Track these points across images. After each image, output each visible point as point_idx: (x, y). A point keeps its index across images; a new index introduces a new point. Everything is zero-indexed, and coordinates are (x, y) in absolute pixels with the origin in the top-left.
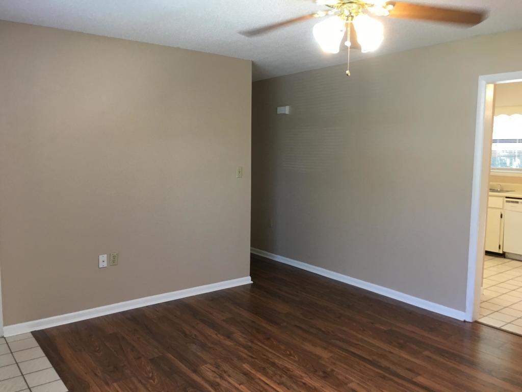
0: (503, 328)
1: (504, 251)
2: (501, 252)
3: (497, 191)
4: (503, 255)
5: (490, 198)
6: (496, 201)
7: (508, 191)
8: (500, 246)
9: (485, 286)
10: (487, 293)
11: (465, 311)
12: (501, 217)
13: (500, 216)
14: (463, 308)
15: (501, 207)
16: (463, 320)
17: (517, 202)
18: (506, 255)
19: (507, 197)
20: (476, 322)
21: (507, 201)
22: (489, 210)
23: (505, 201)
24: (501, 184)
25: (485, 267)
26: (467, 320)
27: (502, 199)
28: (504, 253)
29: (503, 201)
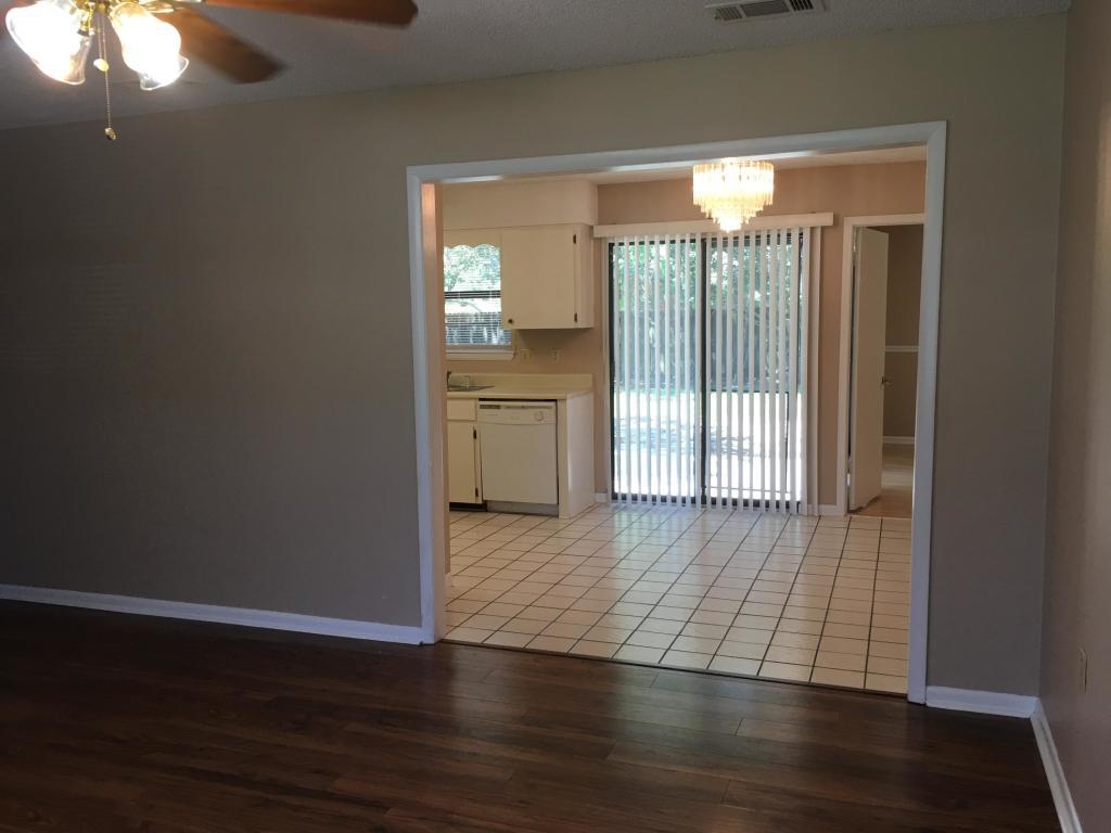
0: (488, 642)
1: (484, 498)
2: (480, 502)
3: (465, 389)
4: (483, 507)
5: (449, 403)
6: (461, 408)
7: (482, 388)
8: (477, 491)
9: (454, 570)
10: (458, 583)
11: (420, 626)
12: (475, 437)
13: (472, 436)
14: (416, 621)
15: (473, 418)
16: (418, 643)
17: (498, 407)
18: (489, 505)
19: (481, 400)
20: (442, 642)
21: (482, 407)
22: (450, 425)
23: (478, 407)
24: (471, 375)
25: (452, 534)
26: (425, 642)
27: (472, 403)
28: (485, 503)
29: (476, 407)
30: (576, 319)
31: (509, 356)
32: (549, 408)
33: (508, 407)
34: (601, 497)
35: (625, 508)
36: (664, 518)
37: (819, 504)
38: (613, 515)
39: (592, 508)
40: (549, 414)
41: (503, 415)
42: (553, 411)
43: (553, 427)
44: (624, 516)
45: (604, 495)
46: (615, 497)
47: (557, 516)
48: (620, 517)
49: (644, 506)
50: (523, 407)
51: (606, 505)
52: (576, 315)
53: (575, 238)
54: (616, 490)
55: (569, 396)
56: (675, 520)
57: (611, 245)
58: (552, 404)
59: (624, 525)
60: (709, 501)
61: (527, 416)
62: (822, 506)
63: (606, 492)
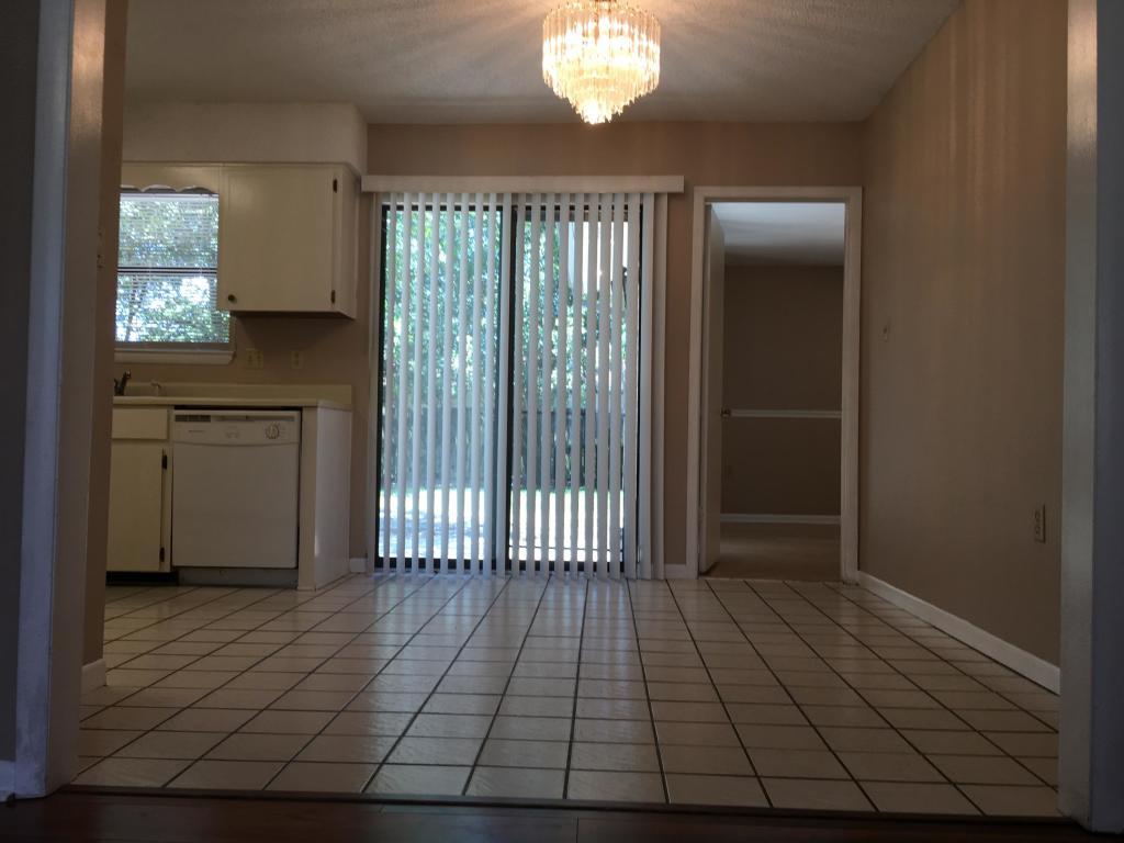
0: (172, 786)
1: (175, 564)
2: (167, 569)
4: (171, 578)
7: (179, 390)
8: (162, 552)
12: (165, 465)
13: (159, 464)
15: (164, 437)
17: (206, 419)
18: (182, 574)
19: (178, 407)
21: (179, 418)
23: (173, 418)
27: (164, 412)
28: (176, 571)
29: (169, 419)
30: (333, 300)
31: (225, 358)
32: (291, 419)
33: (223, 418)
34: (358, 564)
35: (393, 579)
36: (452, 590)
37: (665, 562)
38: (375, 590)
39: (346, 578)
40: (289, 430)
41: (214, 431)
42: (294, 426)
43: (295, 448)
44: (393, 589)
45: (362, 560)
46: (379, 562)
47: (295, 588)
48: (386, 591)
49: (421, 575)
50: (247, 418)
51: (366, 574)
52: (333, 294)
53: (335, 183)
54: (381, 554)
55: (321, 403)
56: (467, 594)
57: (386, 208)
58: (295, 413)
59: (393, 602)
60: (516, 567)
61: (255, 431)
62: (668, 566)
63: (366, 556)
